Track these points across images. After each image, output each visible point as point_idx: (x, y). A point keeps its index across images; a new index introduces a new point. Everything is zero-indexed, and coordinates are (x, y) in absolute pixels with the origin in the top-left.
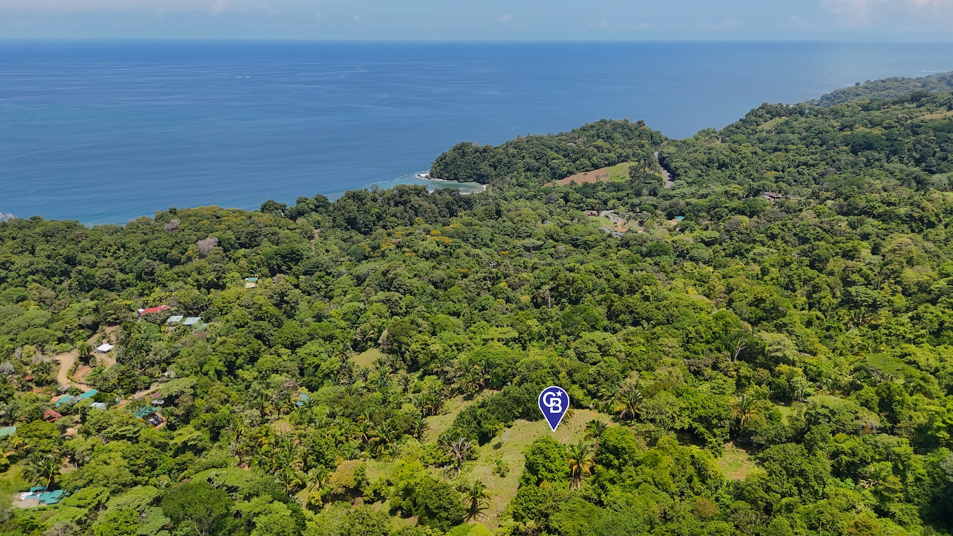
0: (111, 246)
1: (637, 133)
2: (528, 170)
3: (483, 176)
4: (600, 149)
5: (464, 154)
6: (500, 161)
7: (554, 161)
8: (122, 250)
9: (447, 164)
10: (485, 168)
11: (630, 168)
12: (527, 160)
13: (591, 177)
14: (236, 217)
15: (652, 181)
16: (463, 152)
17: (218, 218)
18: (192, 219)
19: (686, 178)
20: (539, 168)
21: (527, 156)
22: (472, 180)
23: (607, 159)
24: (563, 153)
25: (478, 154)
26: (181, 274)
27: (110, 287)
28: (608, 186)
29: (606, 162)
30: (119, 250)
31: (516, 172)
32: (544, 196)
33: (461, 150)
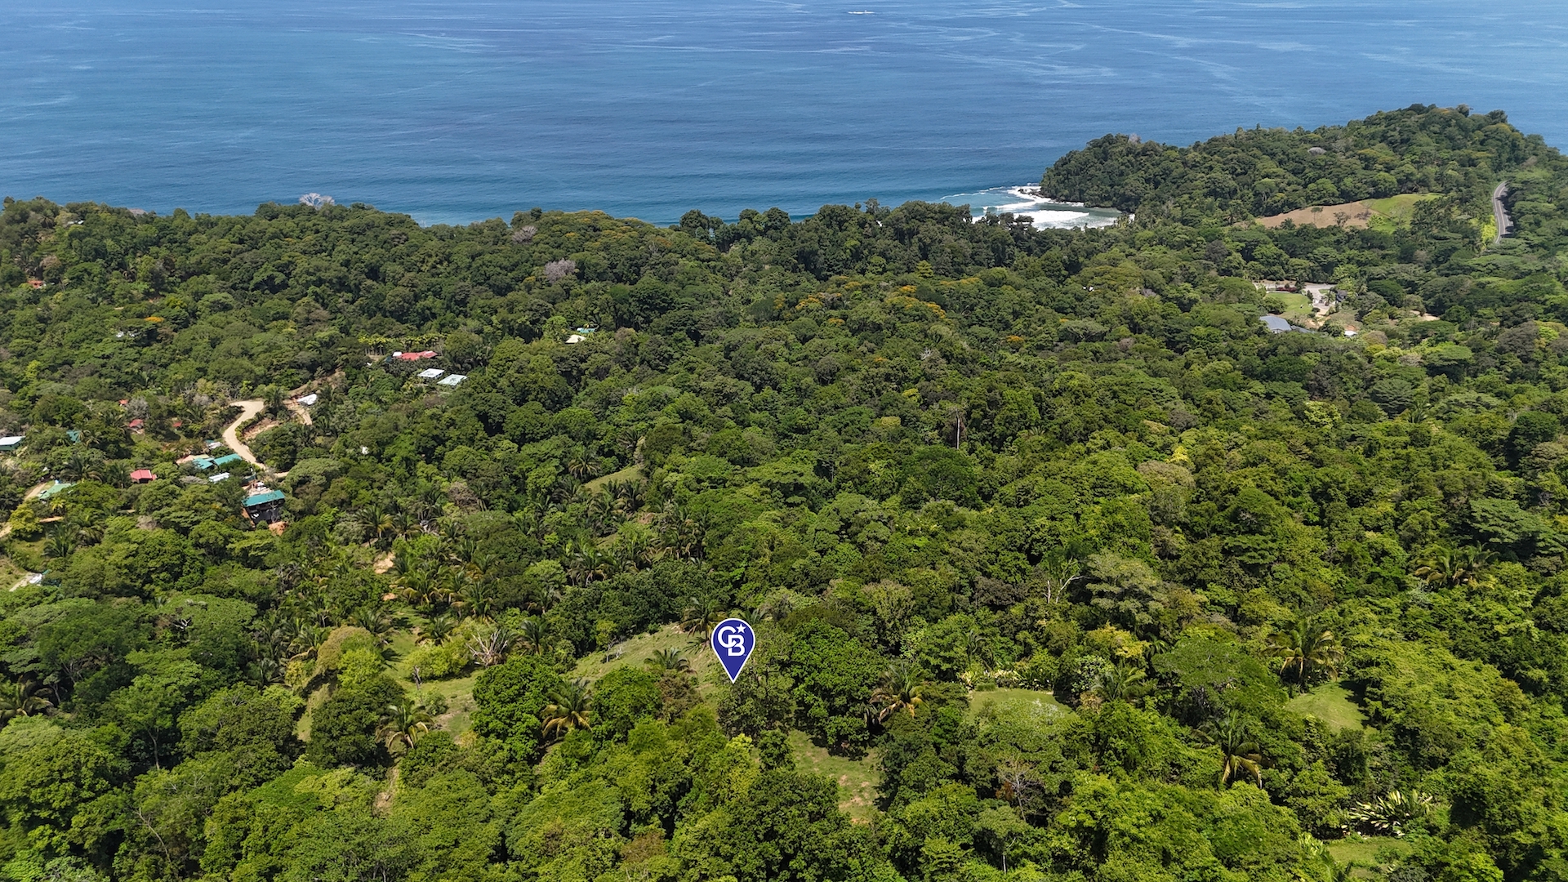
0: (430, 256)
1: (1479, 135)
2: (1213, 193)
3: (1129, 199)
4: (1368, 163)
5: (1106, 156)
6: (1166, 173)
7: (1267, 179)
8: (445, 263)
9: (1069, 172)
10: (1133, 182)
11: (1417, 204)
12: (1217, 174)
13: (1325, 218)
14: (624, 232)
15: (1449, 235)
16: (1104, 152)
17: (595, 230)
18: (556, 228)
19: (1530, 236)
20: (1235, 191)
21: (1218, 167)
22: (1109, 204)
23: (1374, 184)
24: (1292, 165)
25: (1130, 157)
26: (486, 309)
27: (402, 315)
28: (1350, 237)
29: (1371, 190)
30: (441, 263)
31: (1186, 196)
32: (1206, 245)
33: (1103, 148)
